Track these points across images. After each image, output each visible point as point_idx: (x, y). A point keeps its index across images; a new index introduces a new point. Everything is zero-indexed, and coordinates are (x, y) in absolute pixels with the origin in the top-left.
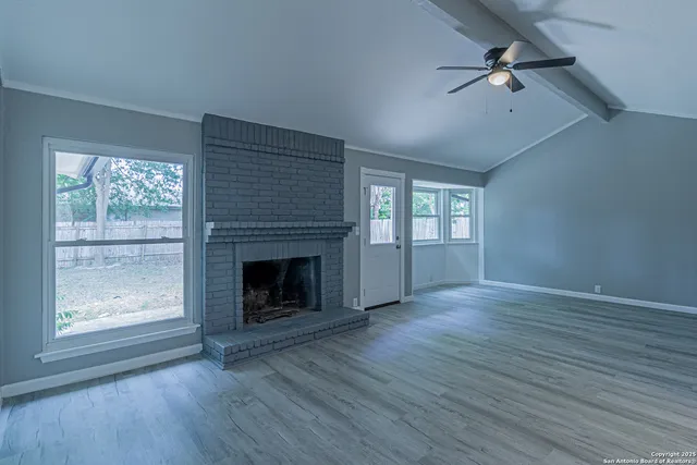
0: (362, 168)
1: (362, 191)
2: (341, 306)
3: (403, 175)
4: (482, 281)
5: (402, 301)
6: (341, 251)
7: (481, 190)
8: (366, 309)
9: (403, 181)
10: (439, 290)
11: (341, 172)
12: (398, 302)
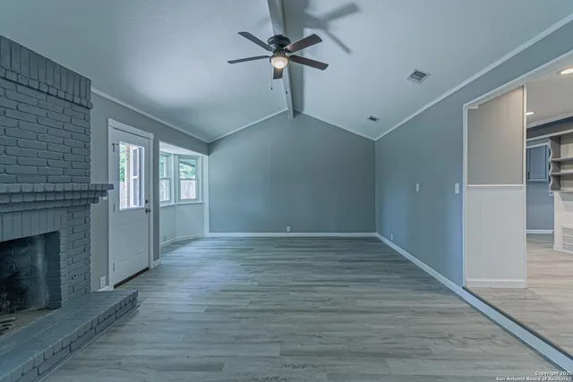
0: (110, 120)
1: (110, 147)
2: (87, 292)
3: (151, 136)
4: (207, 234)
5: (152, 267)
6: (86, 221)
7: (206, 157)
8: (115, 286)
9: (152, 141)
10: (176, 248)
11: (87, 119)
12: (147, 269)
